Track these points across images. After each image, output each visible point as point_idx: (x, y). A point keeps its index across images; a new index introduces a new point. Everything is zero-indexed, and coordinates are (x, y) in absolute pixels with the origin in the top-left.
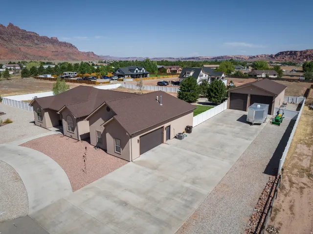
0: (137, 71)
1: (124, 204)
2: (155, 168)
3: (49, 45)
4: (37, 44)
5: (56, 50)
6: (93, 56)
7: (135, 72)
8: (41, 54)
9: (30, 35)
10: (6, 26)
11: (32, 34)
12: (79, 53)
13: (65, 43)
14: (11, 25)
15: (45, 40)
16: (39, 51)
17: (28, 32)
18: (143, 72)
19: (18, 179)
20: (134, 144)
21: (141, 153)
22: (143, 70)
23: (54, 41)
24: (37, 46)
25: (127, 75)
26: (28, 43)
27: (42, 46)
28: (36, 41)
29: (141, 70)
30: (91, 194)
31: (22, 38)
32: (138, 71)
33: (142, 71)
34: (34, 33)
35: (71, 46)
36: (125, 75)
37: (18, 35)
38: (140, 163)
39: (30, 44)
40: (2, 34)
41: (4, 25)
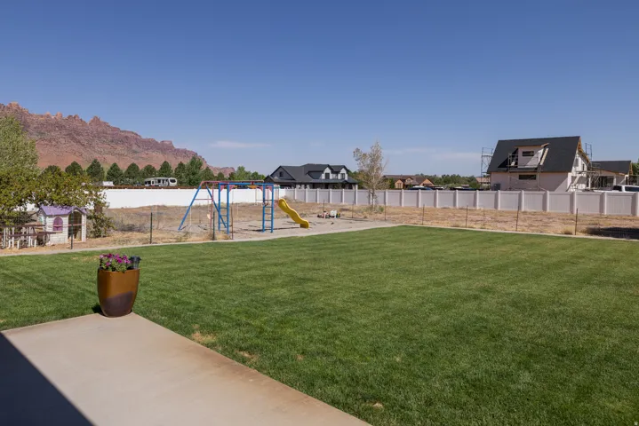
0: (327, 175)
3: (156, 155)
4: (135, 152)
7: (323, 176)
9: (126, 137)
10: (88, 122)
11: (129, 135)
13: (184, 152)
14: (96, 120)
15: (150, 145)
17: (123, 132)
18: (343, 178)
22: (343, 174)
23: (165, 148)
24: (135, 155)
25: (301, 184)
26: (121, 149)
27: (144, 156)
28: (135, 147)
29: (337, 173)
31: (112, 141)
32: (331, 176)
33: (339, 177)
34: (132, 133)
36: (296, 184)
37: (105, 137)
39: (123, 152)
40: (78, 135)
41: (84, 120)
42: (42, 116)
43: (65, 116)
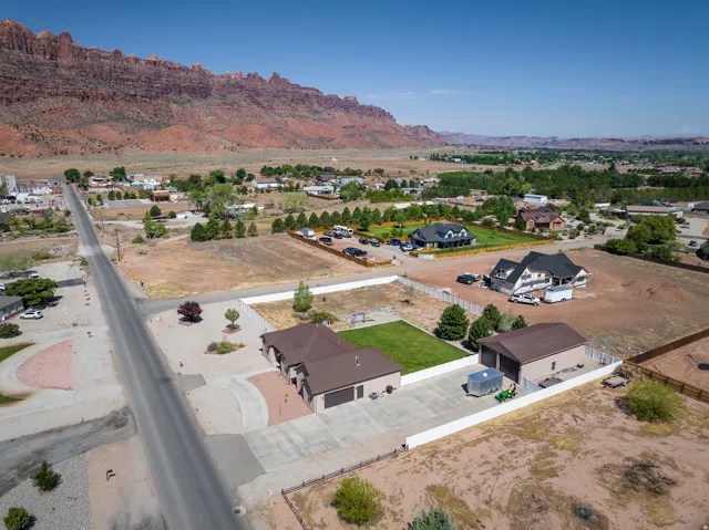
0: (450, 236)
1: (291, 441)
2: (327, 422)
3: (339, 115)
4: (317, 112)
5: (352, 124)
6: (426, 136)
7: (447, 236)
8: (322, 133)
9: (307, 95)
10: (267, 80)
11: (310, 92)
12: (397, 129)
13: (371, 108)
14: (275, 76)
15: (333, 102)
16: (321, 126)
19: (239, 410)
20: (319, 400)
21: (326, 407)
22: (463, 233)
23: (349, 105)
24: (317, 116)
25: (430, 242)
26: (301, 110)
27: (326, 116)
28: (316, 107)
29: (458, 233)
30: (276, 430)
31: (292, 100)
32: (453, 236)
33: (460, 235)
34: (313, 89)
35: (383, 114)
36: (427, 243)
37: (285, 96)
38: (321, 416)
39: (304, 114)
40: (258, 95)
41: (264, 78)
42: (223, 77)
43: (245, 75)
